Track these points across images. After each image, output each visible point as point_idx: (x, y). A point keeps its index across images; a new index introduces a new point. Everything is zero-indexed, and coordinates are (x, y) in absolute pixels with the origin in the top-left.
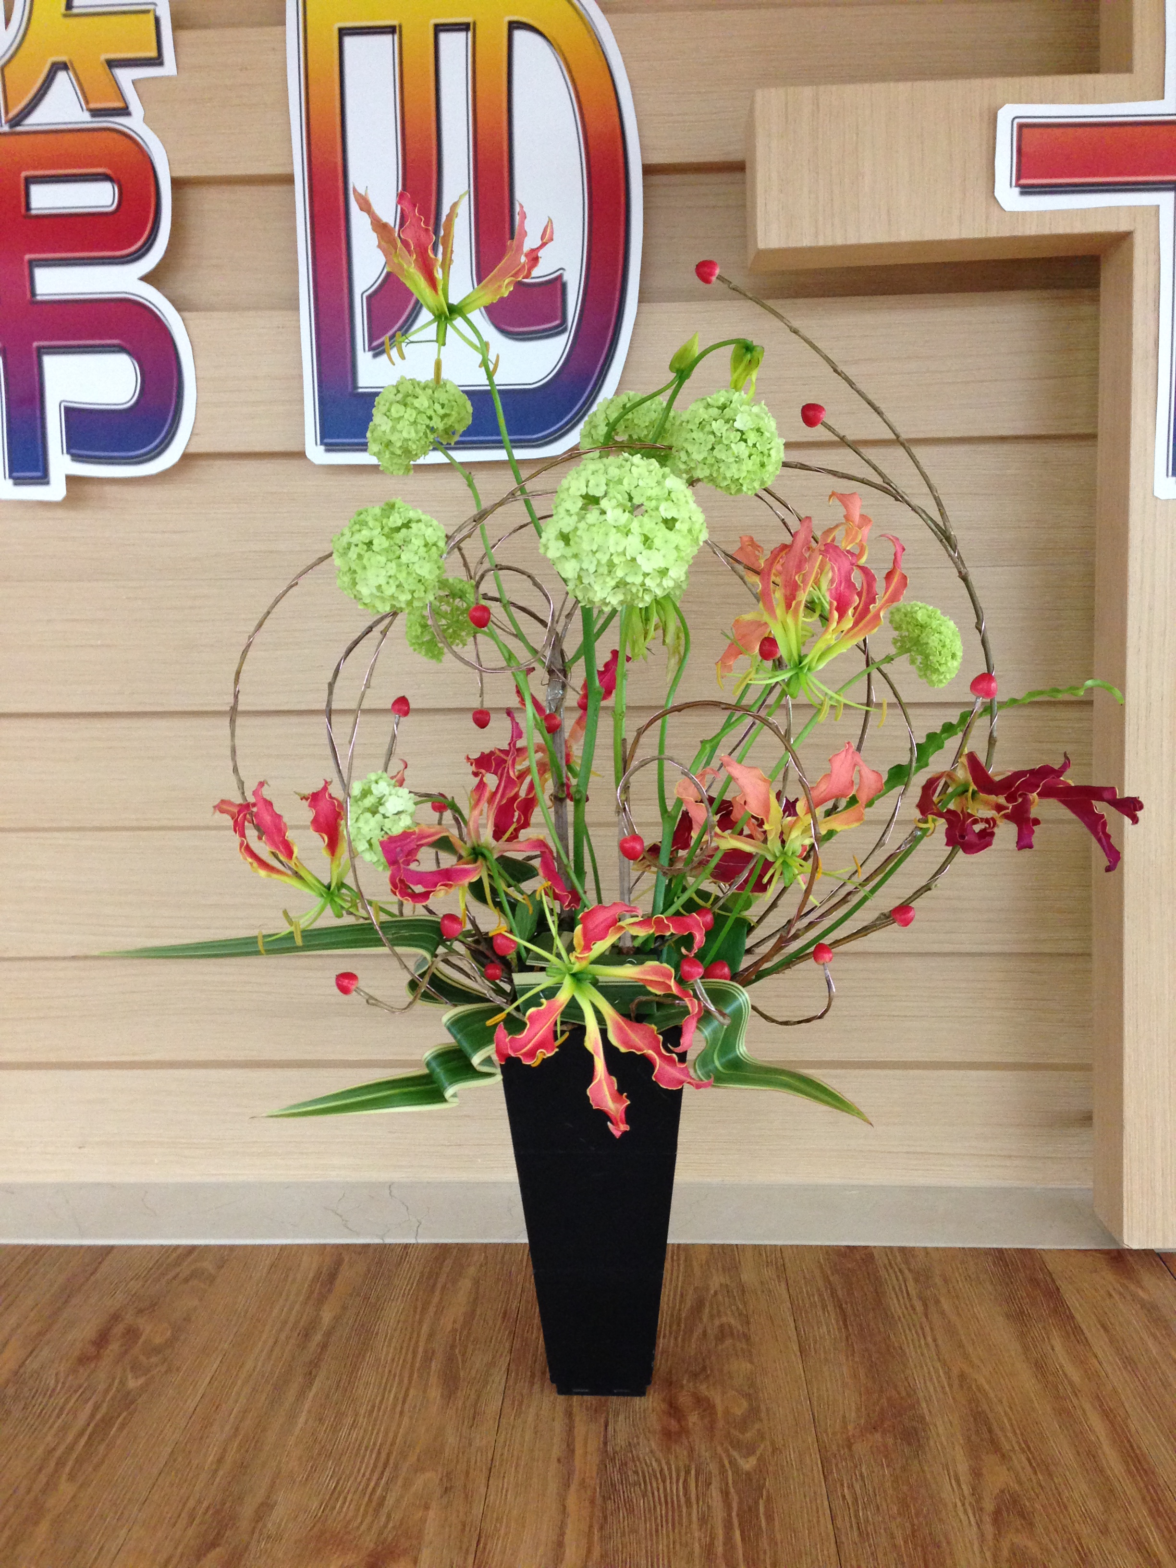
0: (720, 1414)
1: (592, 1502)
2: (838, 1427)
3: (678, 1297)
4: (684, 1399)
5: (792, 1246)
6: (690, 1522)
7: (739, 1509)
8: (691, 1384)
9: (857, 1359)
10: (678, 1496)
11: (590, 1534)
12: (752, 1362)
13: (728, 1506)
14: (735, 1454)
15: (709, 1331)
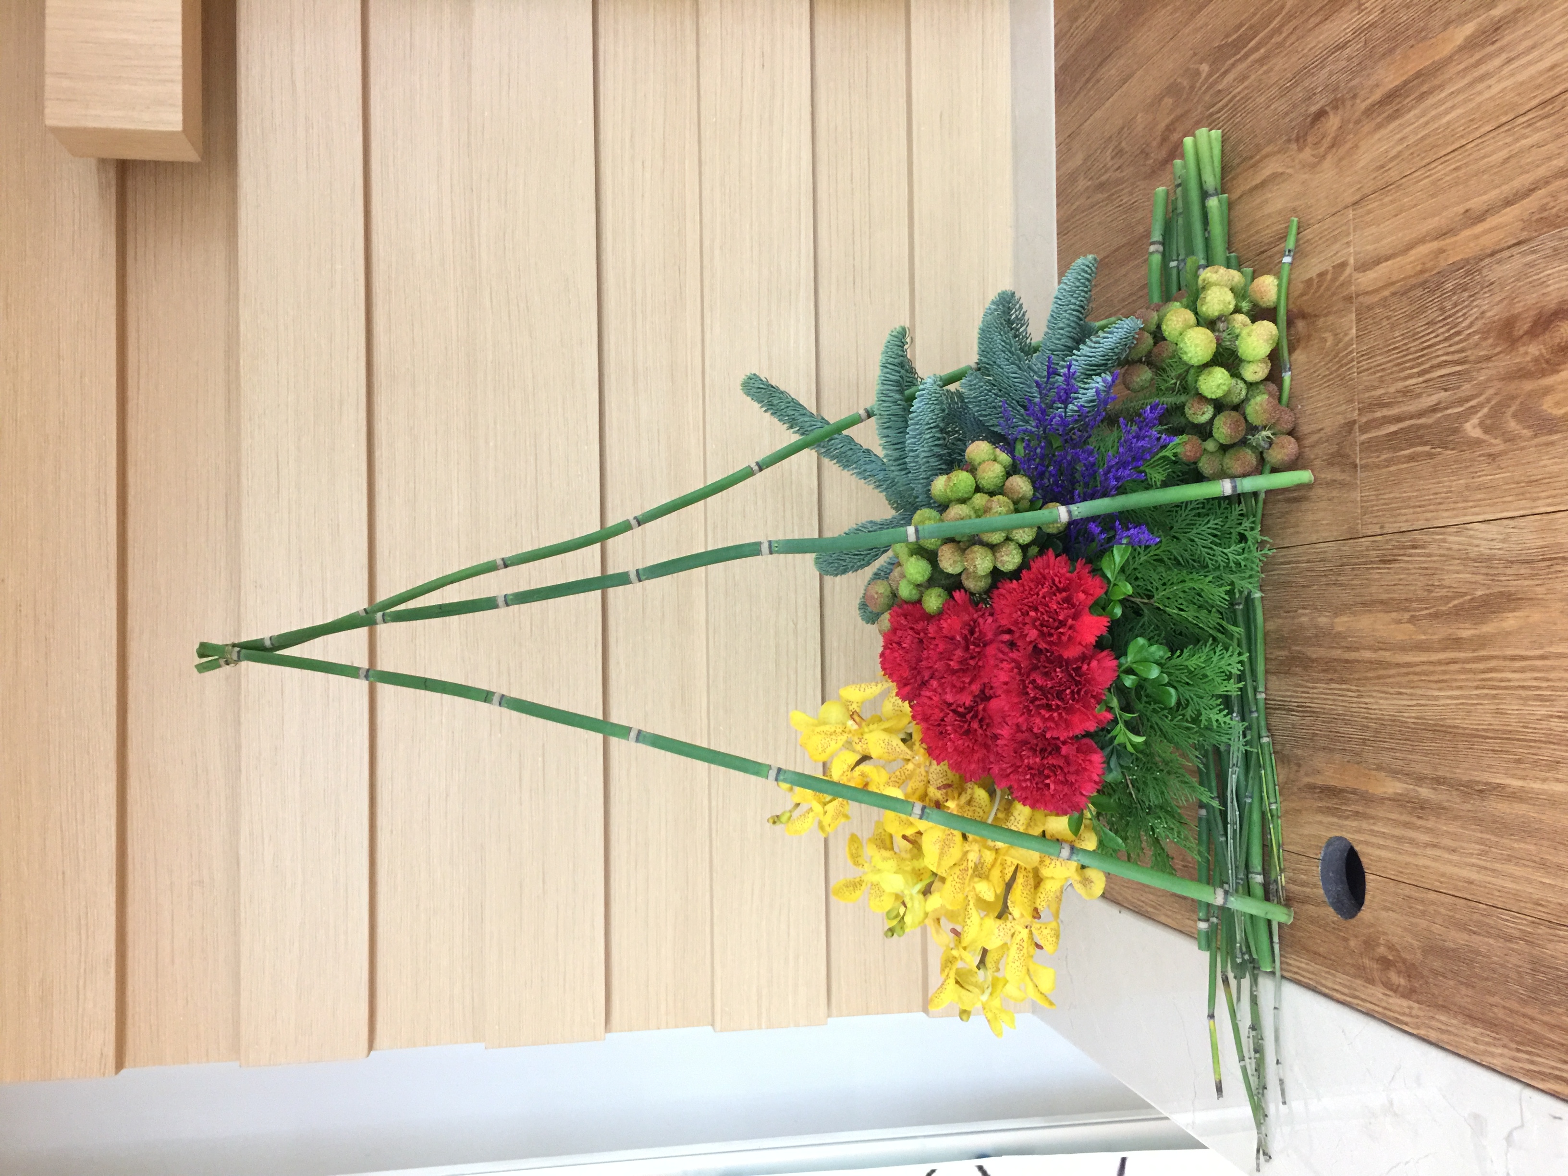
0: (1172, 116)
1: (1233, 179)
2: (1177, 15)
3: (1095, 208)
4: (1163, 153)
5: (1056, 138)
6: (1243, 90)
7: (1235, 55)
8: (1152, 155)
9: (1132, 30)
10: (1229, 110)
11: (1254, 165)
12: (1137, 115)
13: (1233, 65)
14: (1198, 85)
15: (1116, 166)
